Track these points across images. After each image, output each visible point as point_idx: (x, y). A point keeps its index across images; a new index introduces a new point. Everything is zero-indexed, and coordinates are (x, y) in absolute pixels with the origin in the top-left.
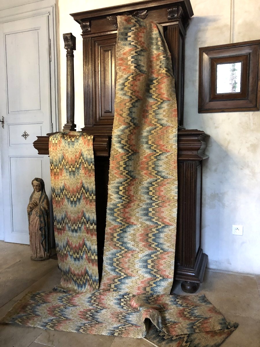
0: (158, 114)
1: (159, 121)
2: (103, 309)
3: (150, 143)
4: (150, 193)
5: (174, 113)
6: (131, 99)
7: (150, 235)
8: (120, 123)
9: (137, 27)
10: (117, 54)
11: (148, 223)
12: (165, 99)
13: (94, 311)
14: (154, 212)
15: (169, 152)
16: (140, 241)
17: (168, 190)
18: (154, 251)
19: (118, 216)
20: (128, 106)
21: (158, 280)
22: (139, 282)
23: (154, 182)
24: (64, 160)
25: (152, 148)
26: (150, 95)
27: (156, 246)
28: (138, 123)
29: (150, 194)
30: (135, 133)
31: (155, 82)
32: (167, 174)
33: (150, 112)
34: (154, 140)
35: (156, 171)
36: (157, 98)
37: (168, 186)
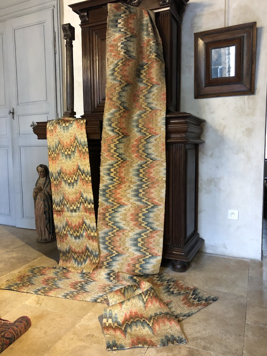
0: (148, 98)
1: (149, 105)
2: (92, 281)
3: (140, 126)
4: (140, 174)
5: (162, 97)
6: (121, 83)
7: (140, 215)
8: (110, 107)
9: (127, 14)
10: (108, 41)
11: (138, 203)
12: (154, 83)
13: (85, 283)
14: (144, 193)
15: (158, 134)
16: (131, 220)
17: (157, 171)
18: (145, 230)
19: (110, 196)
20: (118, 90)
21: (147, 257)
22: (129, 259)
23: (144, 164)
24: (60, 145)
25: (142, 131)
26: (141, 80)
27: (146, 225)
28: (128, 106)
29: (140, 176)
30: (125, 117)
31: (145, 67)
32: (156, 156)
33: (140, 97)
34: (144, 123)
35: (146, 153)
36: (147, 83)
37: (157, 167)
